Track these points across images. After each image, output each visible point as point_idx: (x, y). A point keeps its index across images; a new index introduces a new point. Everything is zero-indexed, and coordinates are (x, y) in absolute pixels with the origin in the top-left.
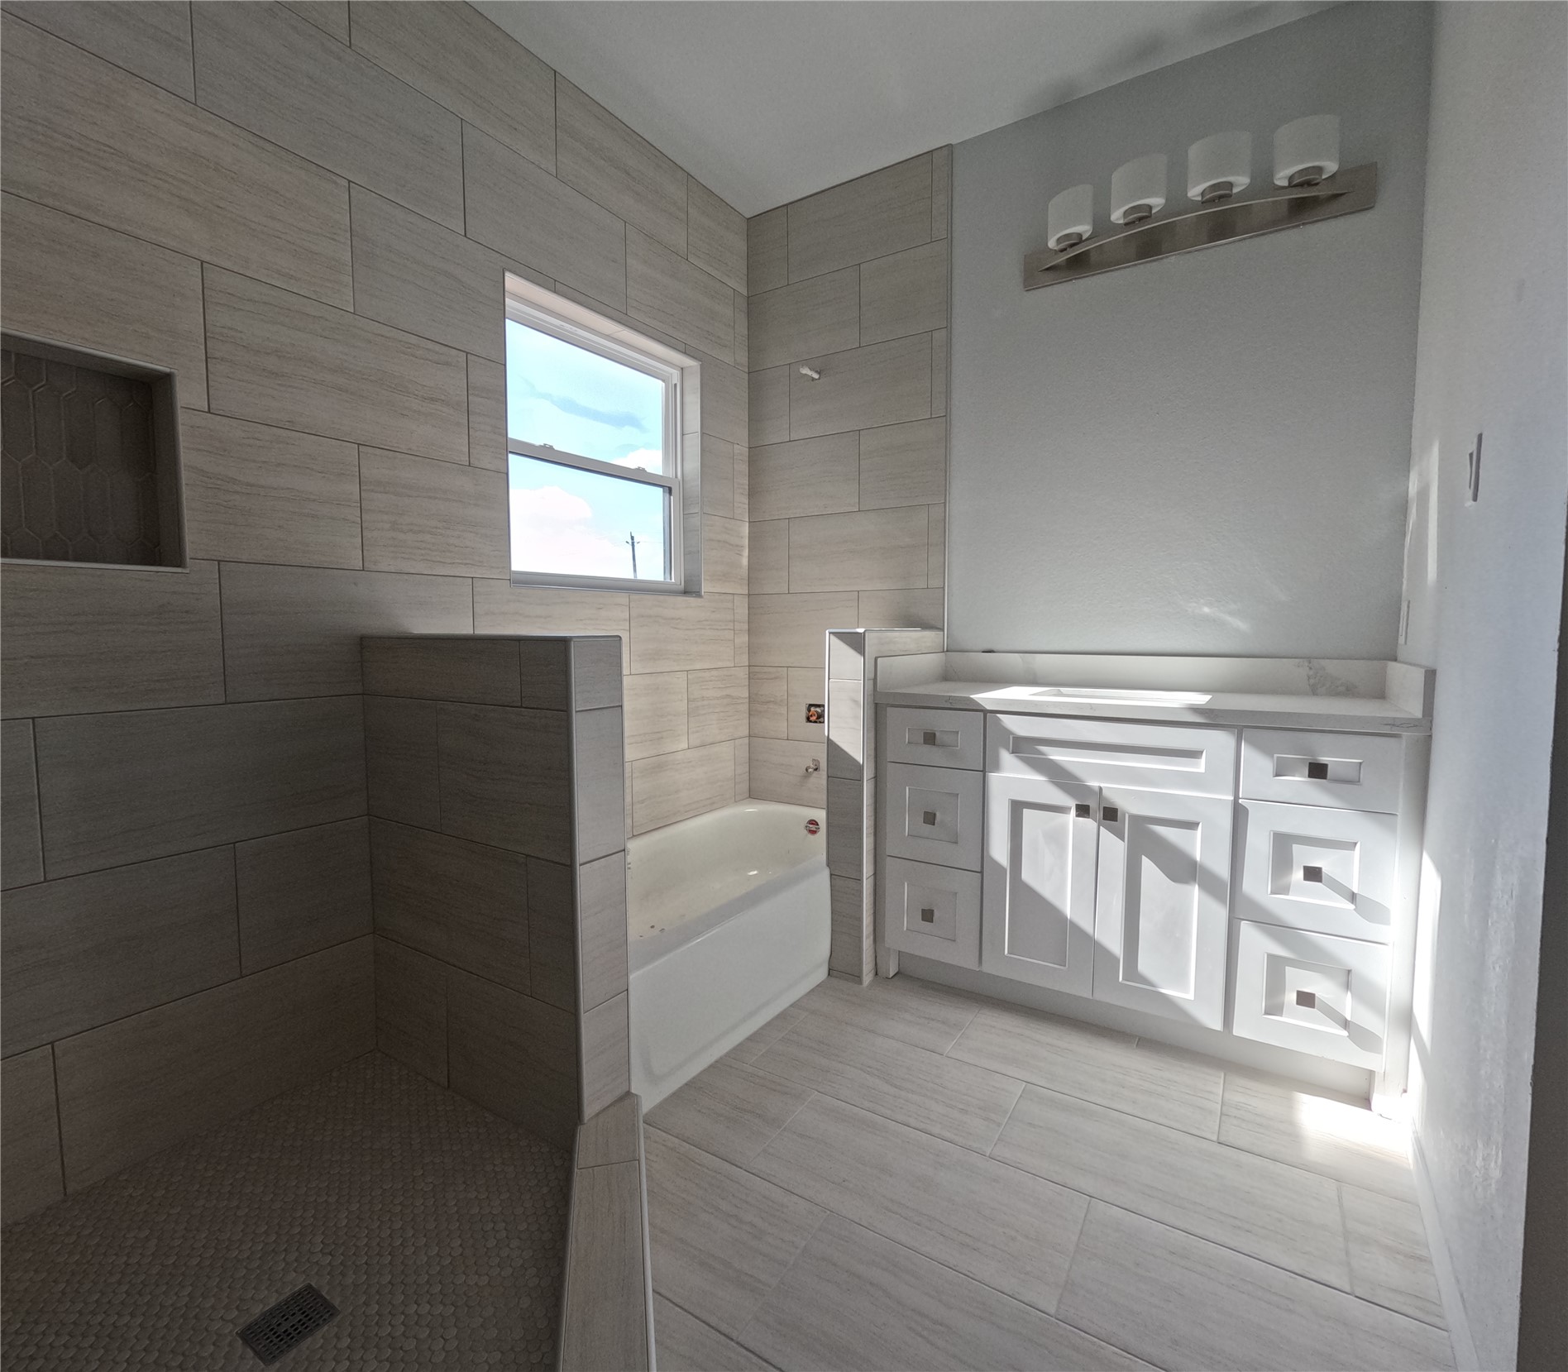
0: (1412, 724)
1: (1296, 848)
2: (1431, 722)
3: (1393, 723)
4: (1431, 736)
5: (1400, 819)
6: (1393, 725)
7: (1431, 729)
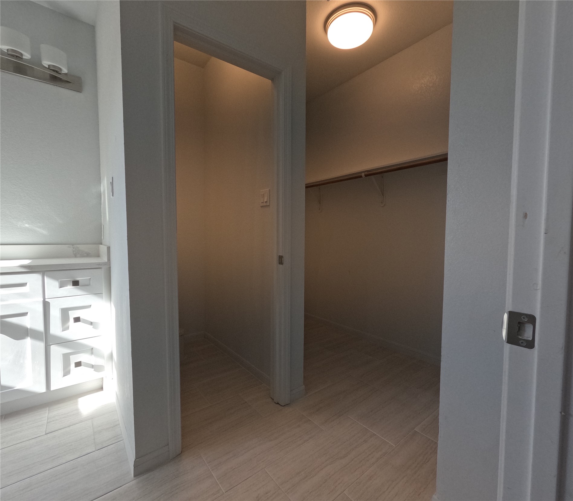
0: (105, 264)
1: (70, 312)
2: (110, 263)
3: (99, 264)
4: (110, 267)
5: (104, 294)
6: (99, 265)
7: (110, 265)
